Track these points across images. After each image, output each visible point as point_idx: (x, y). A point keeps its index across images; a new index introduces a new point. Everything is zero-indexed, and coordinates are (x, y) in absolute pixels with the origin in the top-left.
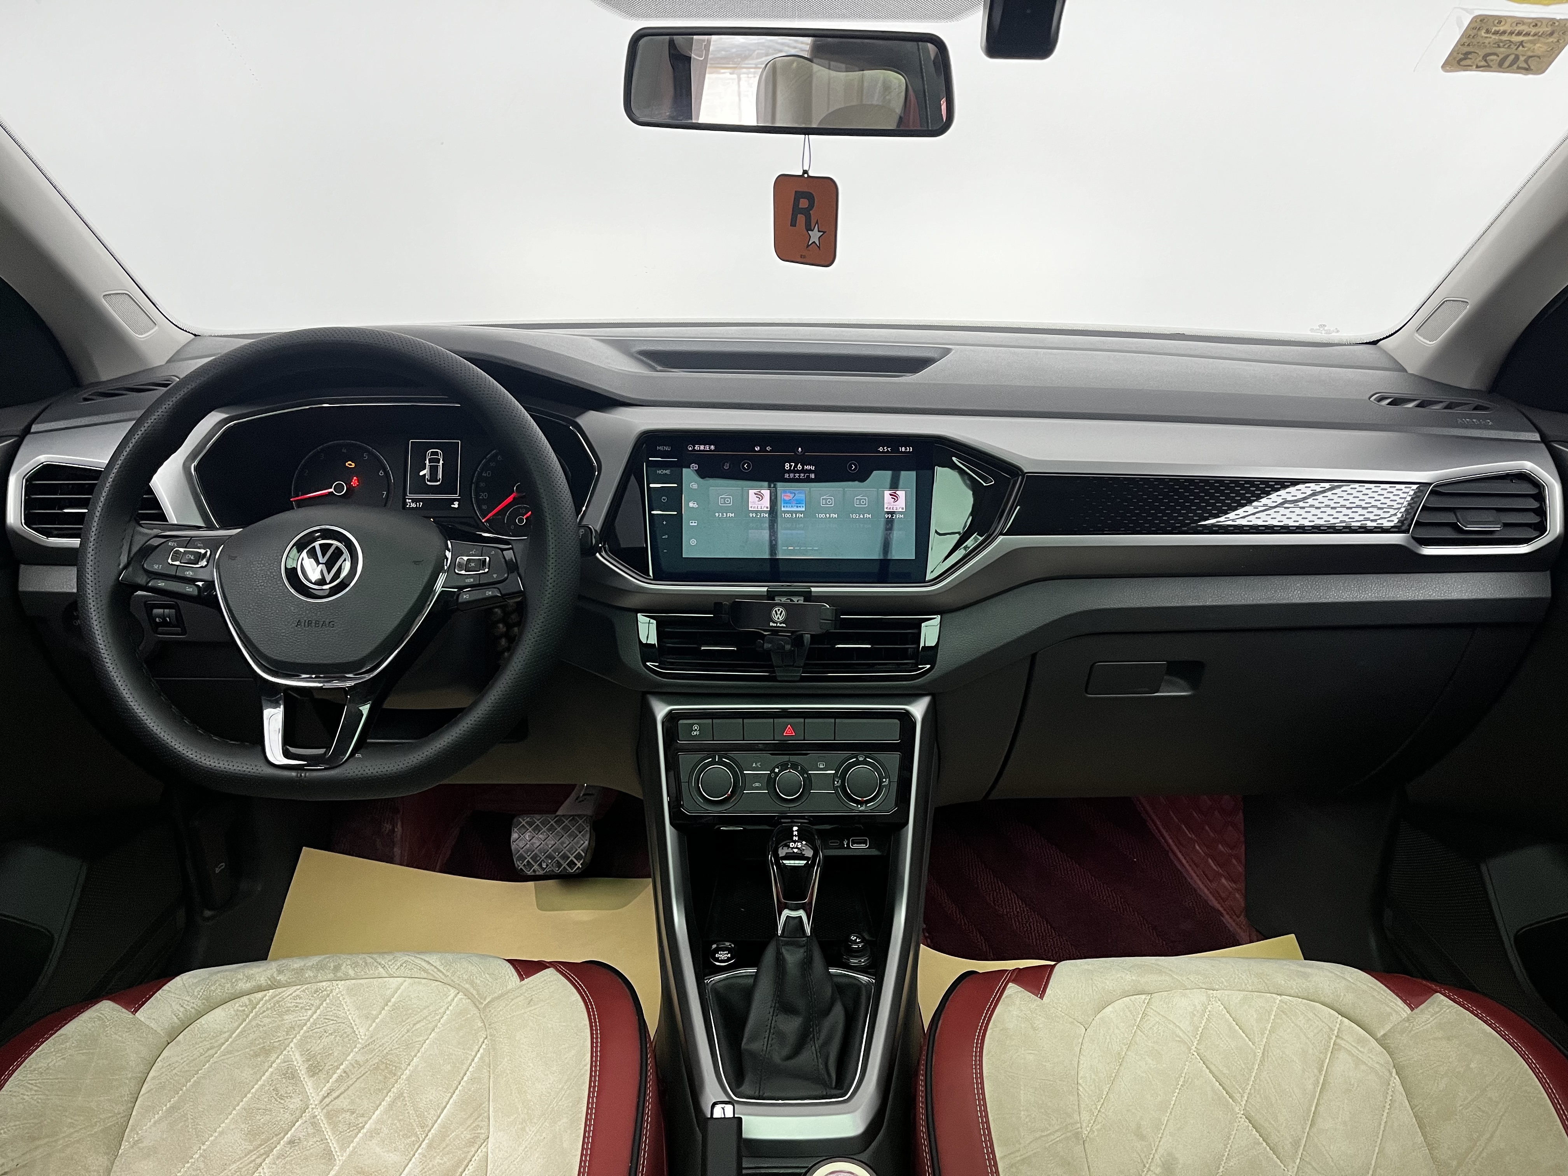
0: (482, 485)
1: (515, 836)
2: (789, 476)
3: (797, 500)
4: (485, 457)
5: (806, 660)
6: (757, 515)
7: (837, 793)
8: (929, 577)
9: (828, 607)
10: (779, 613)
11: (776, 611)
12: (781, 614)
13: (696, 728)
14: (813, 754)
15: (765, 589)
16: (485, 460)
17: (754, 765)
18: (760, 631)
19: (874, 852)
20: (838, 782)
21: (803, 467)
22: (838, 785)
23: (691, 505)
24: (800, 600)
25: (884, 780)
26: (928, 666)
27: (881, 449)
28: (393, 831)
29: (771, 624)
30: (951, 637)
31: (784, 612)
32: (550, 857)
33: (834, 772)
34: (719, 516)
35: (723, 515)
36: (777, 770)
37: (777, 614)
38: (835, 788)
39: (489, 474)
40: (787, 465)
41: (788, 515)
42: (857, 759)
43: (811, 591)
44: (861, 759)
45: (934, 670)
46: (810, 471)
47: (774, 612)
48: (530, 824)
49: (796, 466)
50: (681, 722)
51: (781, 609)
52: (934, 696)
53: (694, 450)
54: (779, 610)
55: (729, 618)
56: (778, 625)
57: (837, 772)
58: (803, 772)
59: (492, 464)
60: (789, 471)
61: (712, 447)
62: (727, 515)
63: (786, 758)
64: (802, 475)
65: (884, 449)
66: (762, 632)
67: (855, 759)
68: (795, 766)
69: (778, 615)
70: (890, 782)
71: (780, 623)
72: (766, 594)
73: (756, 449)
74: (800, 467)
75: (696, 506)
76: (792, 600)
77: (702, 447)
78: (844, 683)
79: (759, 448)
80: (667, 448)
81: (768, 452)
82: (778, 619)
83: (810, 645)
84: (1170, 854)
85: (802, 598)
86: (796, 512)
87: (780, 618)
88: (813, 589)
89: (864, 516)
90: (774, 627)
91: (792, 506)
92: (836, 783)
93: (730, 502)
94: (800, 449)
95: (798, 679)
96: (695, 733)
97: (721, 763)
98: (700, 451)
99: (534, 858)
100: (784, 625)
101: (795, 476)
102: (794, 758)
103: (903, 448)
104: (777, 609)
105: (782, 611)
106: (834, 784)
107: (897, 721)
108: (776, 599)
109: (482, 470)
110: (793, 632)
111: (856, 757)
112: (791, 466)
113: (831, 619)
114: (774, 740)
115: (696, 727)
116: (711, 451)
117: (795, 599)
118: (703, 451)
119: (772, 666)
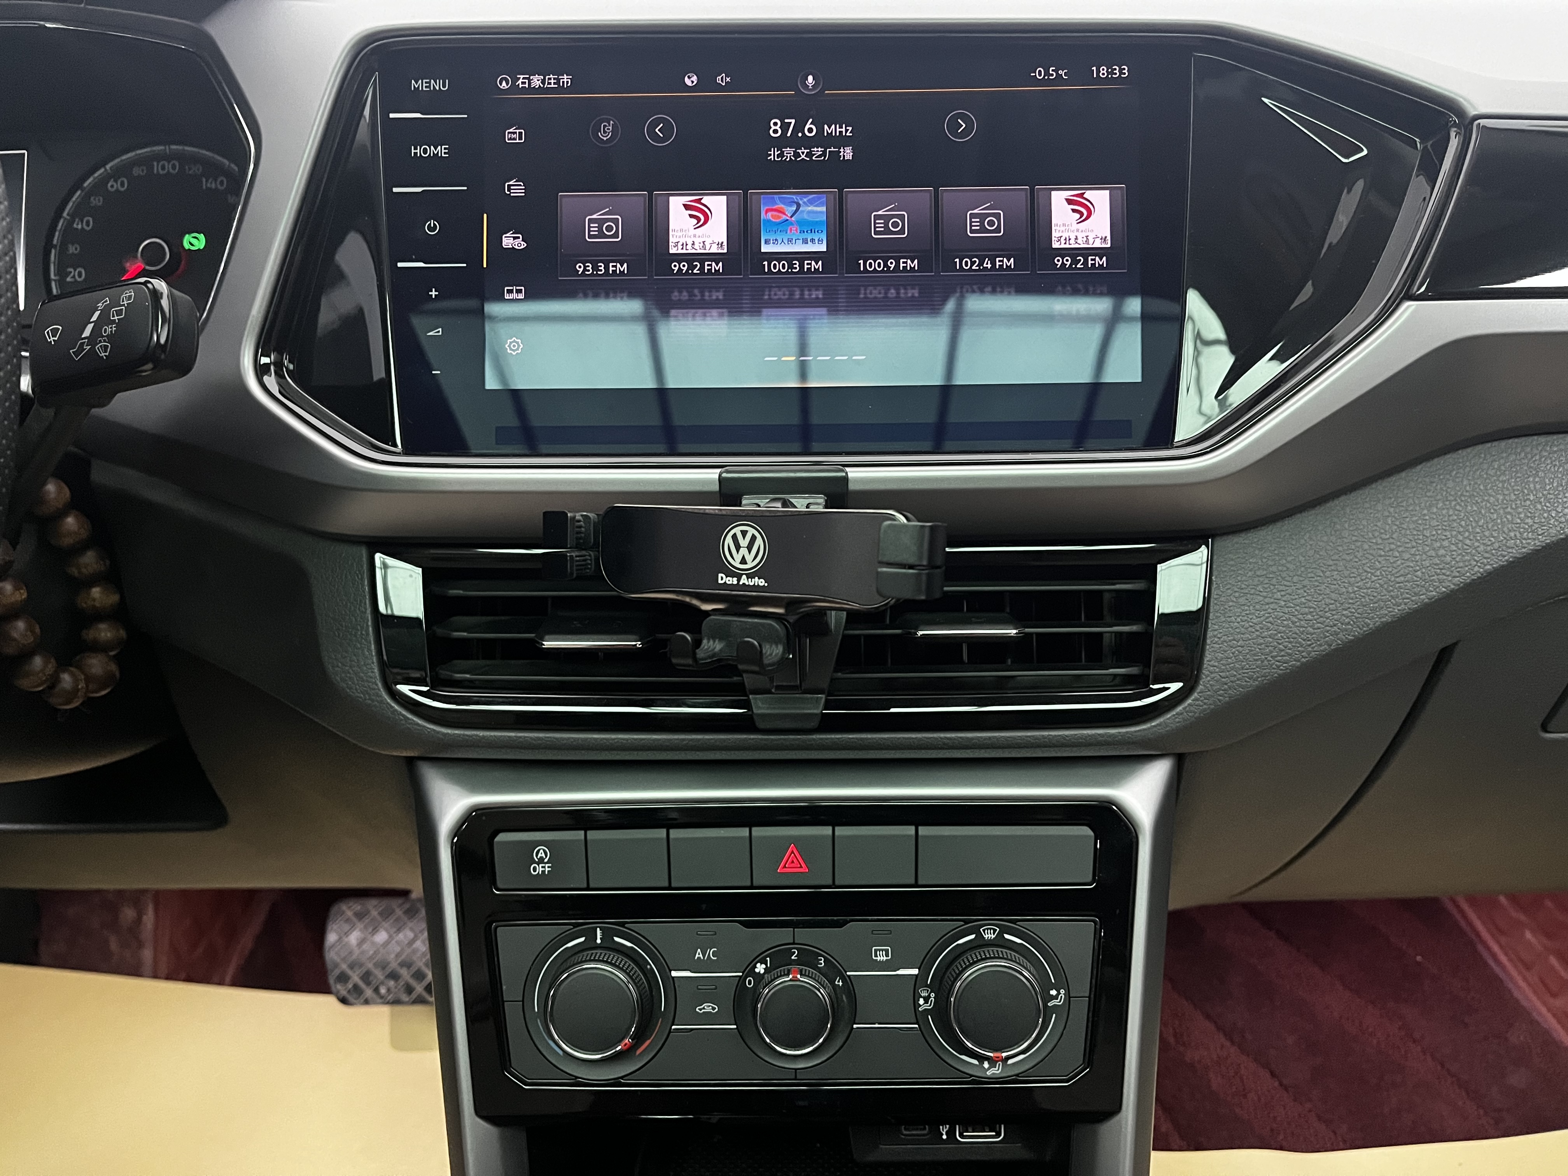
0: (72, 249)
1: (331, 937)
2: (781, 155)
3: (800, 223)
4: (78, 185)
5: (836, 670)
6: (691, 267)
7: (925, 1029)
8: (1181, 434)
9: (903, 519)
10: (744, 543)
11: (734, 537)
12: (750, 548)
13: (541, 854)
14: (857, 928)
15: (713, 475)
16: (79, 193)
17: (699, 954)
18: (688, 599)
19: (1018, 1152)
20: (926, 999)
21: (820, 130)
22: (927, 1007)
23: (508, 241)
24: (817, 504)
25: (1053, 992)
26: (1175, 687)
27: (1039, 73)
28: (139, 921)
29: (722, 579)
30: (1242, 600)
31: (759, 541)
32: (394, 976)
33: (915, 971)
34: (585, 270)
35: (595, 268)
36: (760, 968)
37: (738, 547)
38: (919, 1017)
39: (88, 225)
40: (775, 127)
41: (780, 266)
42: (979, 936)
43: (846, 479)
44: (989, 936)
45: (1195, 695)
46: (842, 141)
47: (729, 540)
48: (360, 916)
49: (799, 127)
50: (501, 837)
51: (751, 531)
52: (1180, 761)
53: (514, 88)
54: (744, 533)
55: (597, 560)
56: (744, 580)
57: (924, 972)
58: (833, 971)
59: (97, 201)
60: (781, 142)
61: (565, 79)
62: (607, 268)
63: (783, 935)
64: (818, 151)
65: (1047, 73)
66: (695, 602)
67: (973, 937)
68: (808, 959)
69: (744, 551)
70: (1068, 996)
71: (749, 576)
72: (716, 488)
73: (688, 82)
74: (810, 130)
75: (520, 244)
76: (786, 503)
77: (536, 81)
78: (942, 735)
79: (695, 78)
80: (437, 85)
81: (720, 88)
82: (743, 561)
83: (846, 628)
84: (1480, 947)
85: (821, 499)
86: (802, 257)
87: (749, 558)
88: (853, 473)
89: (993, 264)
90: (731, 587)
91: (790, 240)
92: (921, 1001)
93: (614, 234)
94: (810, 78)
95: (814, 724)
96: (540, 869)
97: (610, 946)
98: (532, 90)
99: (367, 977)
100: (762, 582)
101: (797, 155)
102: (805, 935)
103: (1103, 71)
104: (737, 531)
105: (754, 538)
106: (916, 1005)
107: (1086, 831)
108: (744, 502)
109: (73, 215)
110: (790, 604)
111: (976, 930)
112: (785, 127)
113: (912, 560)
114: (752, 887)
115: (541, 852)
116: (560, 89)
117: (800, 503)
118: (540, 90)
119: (740, 689)
